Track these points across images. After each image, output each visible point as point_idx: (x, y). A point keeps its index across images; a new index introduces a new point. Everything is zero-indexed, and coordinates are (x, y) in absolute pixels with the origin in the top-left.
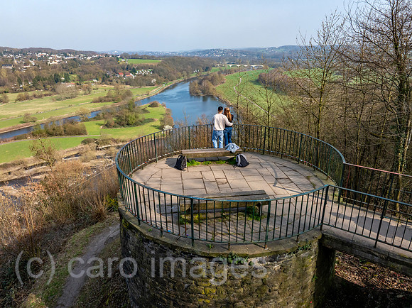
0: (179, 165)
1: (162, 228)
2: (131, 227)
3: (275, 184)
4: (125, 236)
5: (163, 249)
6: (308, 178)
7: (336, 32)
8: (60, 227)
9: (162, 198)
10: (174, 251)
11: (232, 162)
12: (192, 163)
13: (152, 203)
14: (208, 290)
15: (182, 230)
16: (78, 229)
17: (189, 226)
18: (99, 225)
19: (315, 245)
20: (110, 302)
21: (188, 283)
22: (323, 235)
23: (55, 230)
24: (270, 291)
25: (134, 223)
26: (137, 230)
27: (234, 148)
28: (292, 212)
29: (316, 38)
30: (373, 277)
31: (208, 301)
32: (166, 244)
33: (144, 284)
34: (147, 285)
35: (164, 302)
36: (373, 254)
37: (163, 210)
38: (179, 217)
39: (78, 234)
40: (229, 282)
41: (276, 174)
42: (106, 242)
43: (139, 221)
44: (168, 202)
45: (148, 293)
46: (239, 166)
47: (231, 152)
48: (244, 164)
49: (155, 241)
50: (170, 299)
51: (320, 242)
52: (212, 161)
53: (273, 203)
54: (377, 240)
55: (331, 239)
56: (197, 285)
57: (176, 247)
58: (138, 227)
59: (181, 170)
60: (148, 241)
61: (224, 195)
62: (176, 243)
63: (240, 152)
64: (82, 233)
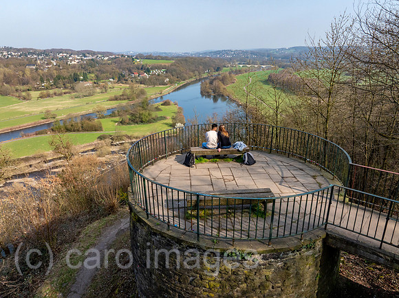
0: (188, 162)
1: (169, 222)
2: (140, 220)
4: (134, 229)
5: (169, 242)
6: (314, 177)
7: (345, 33)
8: (75, 219)
9: (170, 194)
10: (180, 244)
11: (240, 160)
12: (201, 160)
13: (160, 198)
14: (212, 283)
15: (188, 224)
16: (91, 220)
17: (195, 221)
18: (111, 217)
19: (319, 244)
20: (119, 291)
21: (193, 276)
22: (327, 234)
23: (70, 220)
24: (273, 288)
25: (143, 217)
26: (146, 224)
27: (241, 146)
28: (296, 210)
29: (325, 39)
30: (378, 278)
31: (212, 295)
32: (173, 238)
33: (151, 276)
34: (154, 277)
35: (170, 294)
36: (378, 255)
37: (171, 204)
38: (185, 213)
39: (91, 226)
40: (233, 277)
41: (282, 172)
42: (117, 234)
43: (147, 214)
44: (175, 197)
45: (155, 284)
46: (246, 164)
47: (238, 150)
48: (251, 162)
49: (162, 235)
50: (175, 291)
51: (325, 241)
52: (219, 158)
53: (278, 201)
54: (382, 241)
55: (335, 238)
56: (202, 279)
57: (182, 241)
58: (146, 221)
59: (189, 166)
60: (155, 234)
61: (229, 192)
62: (183, 237)
63: (248, 151)
64: (95, 224)
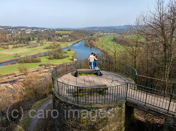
0: (76, 75)
1: (67, 98)
3: (112, 82)
4: (54, 101)
11: (96, 74)
12: (81, 74)
14: (84, 121)
15: (74, 98)
17: (77, 97)
18: (45, 99)
22: (127, 101)
25: (57, 96)
26: (58, 99)
27: (97, 68)
31: (83, 125)
33: (61, 119)
35: (68, 126)
42: (48, 106)
45: (62, 122)
46: (99, 76)
47: (96, 70)
50: (70, 124)
51: (126, 104)
52: (89, 73)
54: (146, 103)
56: (80, 119)
57: (72, 105)
60: (62, 103)
63: (99, 70)
